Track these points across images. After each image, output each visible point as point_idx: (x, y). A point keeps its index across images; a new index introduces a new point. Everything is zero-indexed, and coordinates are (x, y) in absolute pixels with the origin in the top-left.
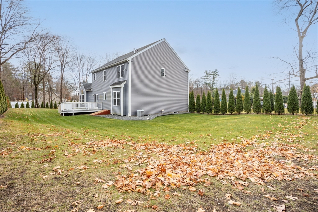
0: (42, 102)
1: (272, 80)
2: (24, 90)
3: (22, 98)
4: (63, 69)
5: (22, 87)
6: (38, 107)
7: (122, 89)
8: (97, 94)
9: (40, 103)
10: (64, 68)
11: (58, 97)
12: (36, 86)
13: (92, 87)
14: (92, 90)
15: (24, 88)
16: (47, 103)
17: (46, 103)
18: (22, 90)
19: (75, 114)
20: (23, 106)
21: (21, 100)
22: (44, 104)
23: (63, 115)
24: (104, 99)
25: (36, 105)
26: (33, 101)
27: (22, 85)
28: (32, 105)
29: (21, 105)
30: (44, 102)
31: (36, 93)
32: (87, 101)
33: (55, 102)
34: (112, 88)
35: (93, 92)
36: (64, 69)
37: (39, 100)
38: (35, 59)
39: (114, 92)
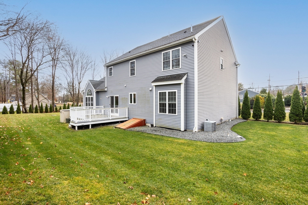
0: (30, 105)
1: (268, 80)
2: (5, 91)
3: (4, 99)
4: (54, 66)
5: (3, 88)
6: (26, 112)
7: (182, 86)
8: (115, 96)
9: (28, 106)
10: (57, 64)
11: (46, 98)
12: (24, 85)
13: (106, 86)
14: (106, 90)
15: (5, 89)
16: (37, 106)
17: (34, 106)
18: (3, 91)
19: (93, 126)
20: (5, 110)
21: (2, 101)
22: (33, 107)
23: (76, 128)
24: (131, 102)
25: (24, 109)
26: (18, 104)
27: (2, 85)
28: (17, 109)
29: (3, 109)
30: (32, 105)
31: (24, 94)
32: (98, 104)
33: (46, 105)
34: (156, 86)
35: (108, 92)
36: (56, 66)
37: (26, 102)
38: (21, 49)
39: (159, 91)
